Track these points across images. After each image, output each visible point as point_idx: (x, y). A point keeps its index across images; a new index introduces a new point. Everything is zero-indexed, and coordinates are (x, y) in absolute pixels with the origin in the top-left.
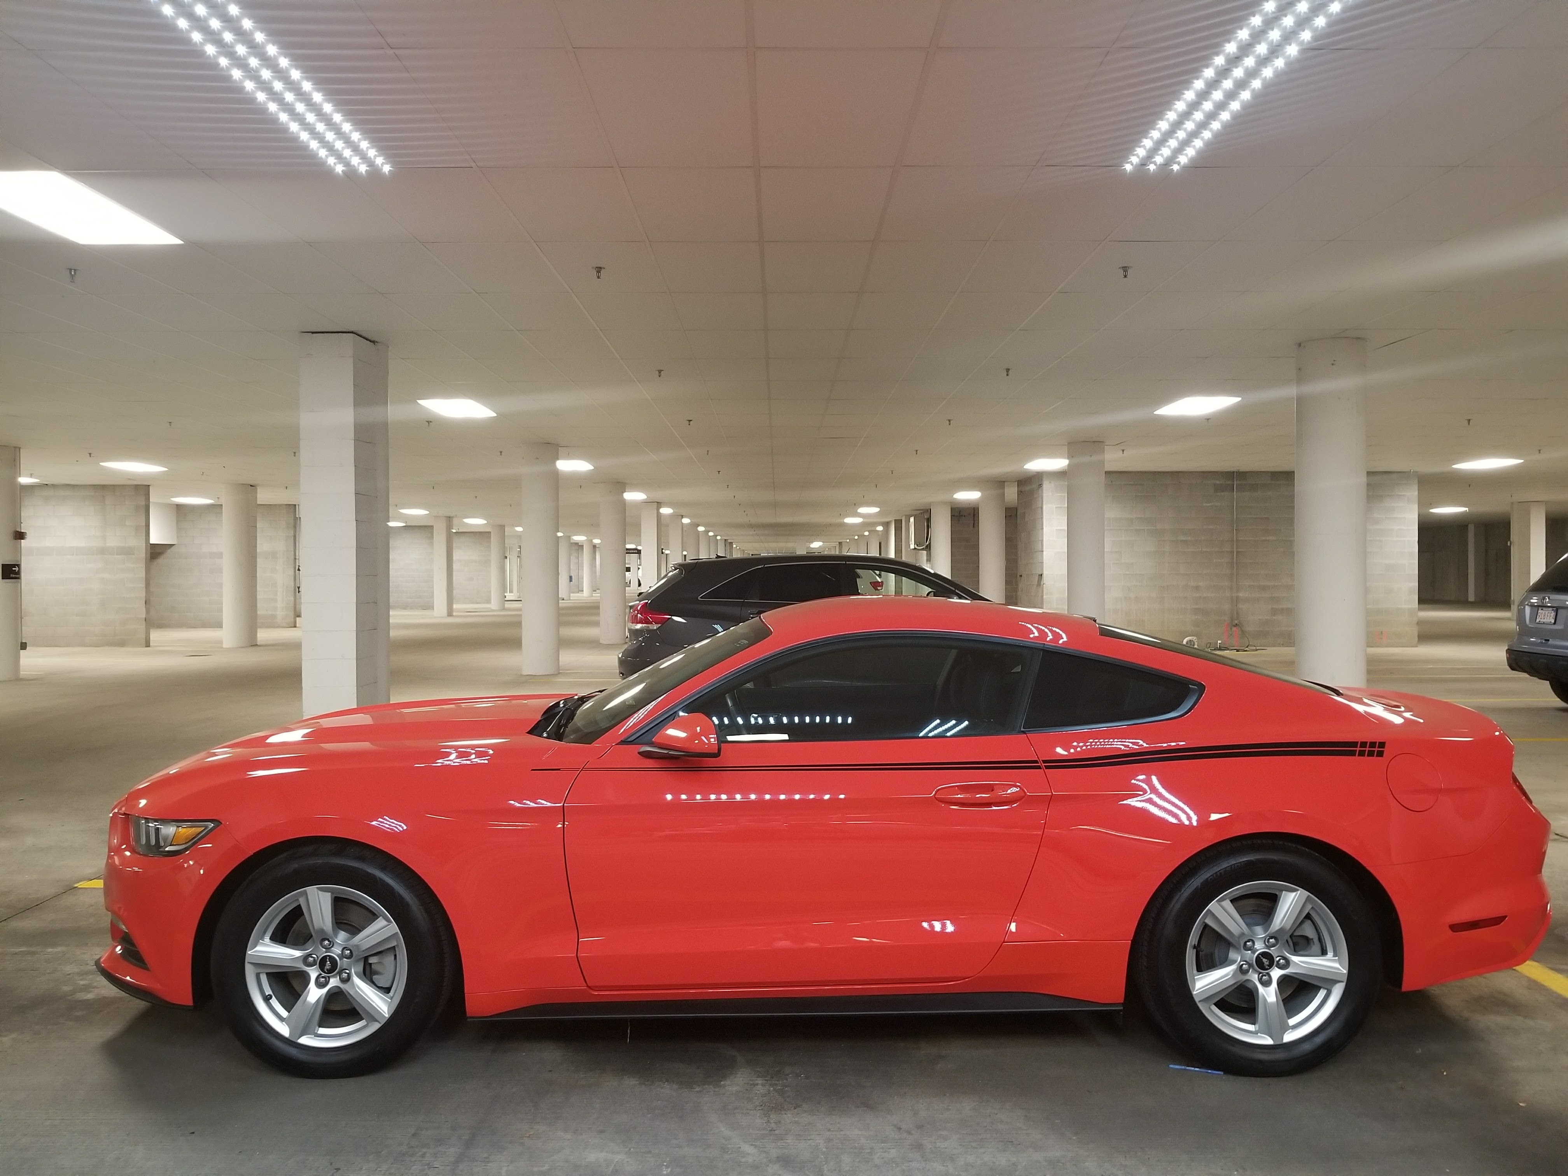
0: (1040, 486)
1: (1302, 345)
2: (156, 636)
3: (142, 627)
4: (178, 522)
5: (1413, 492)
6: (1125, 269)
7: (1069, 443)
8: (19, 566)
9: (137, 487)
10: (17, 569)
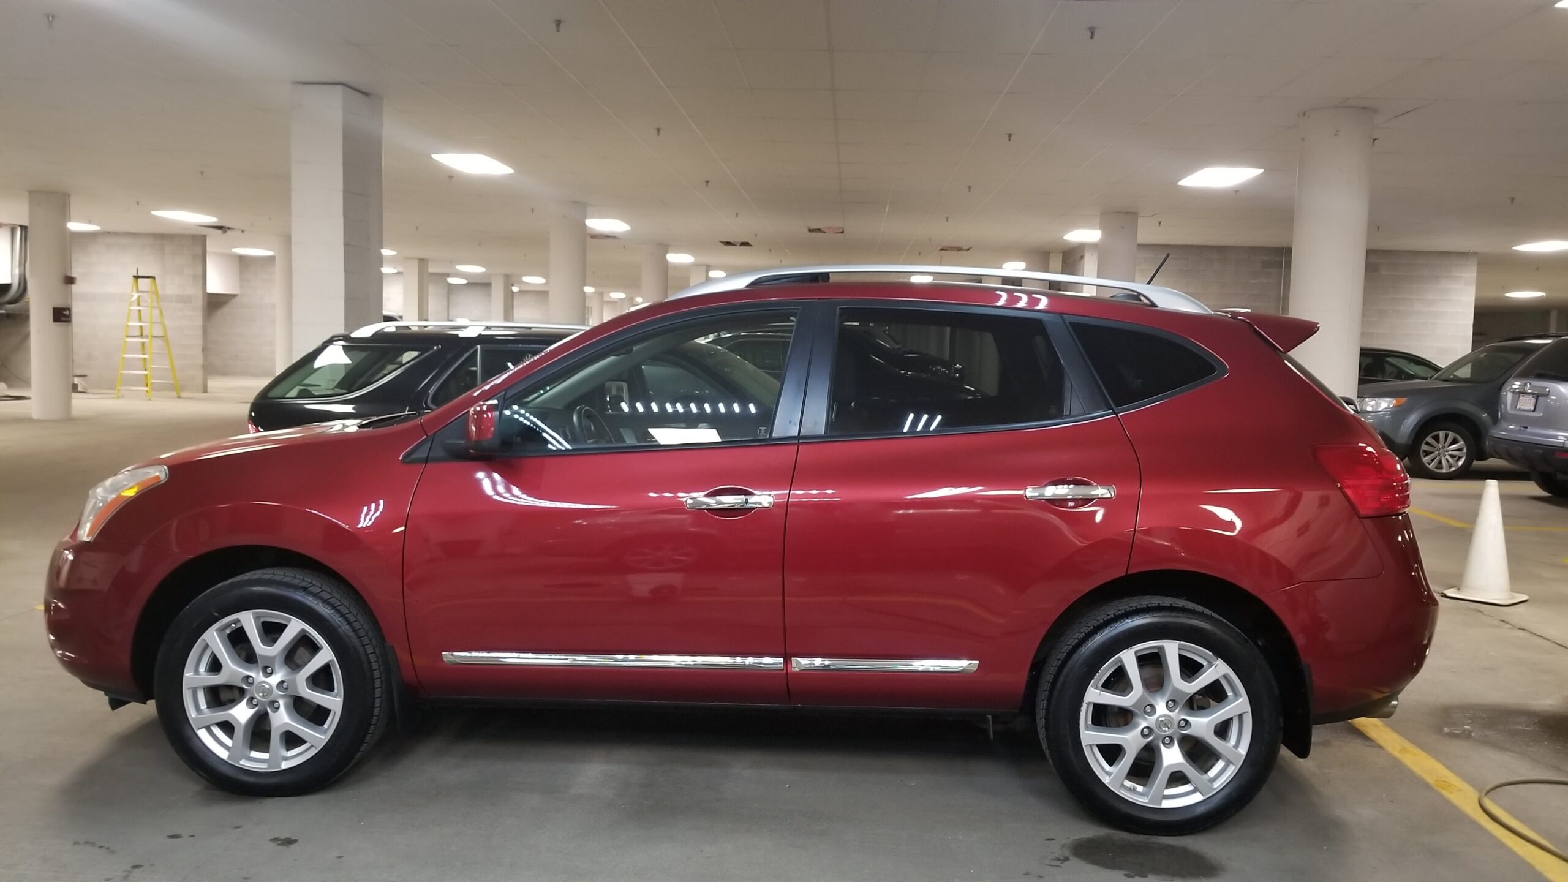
0: (1082, 257)
1: (1307, 114)
2: (214, 383)
3: (199, 374)
4: (241, 273)
5: (1469, 274)
6: (1092, 30)
7: (1101, 214)
8: (69, 310)
9: (194, 237)
10: (67, 312)
